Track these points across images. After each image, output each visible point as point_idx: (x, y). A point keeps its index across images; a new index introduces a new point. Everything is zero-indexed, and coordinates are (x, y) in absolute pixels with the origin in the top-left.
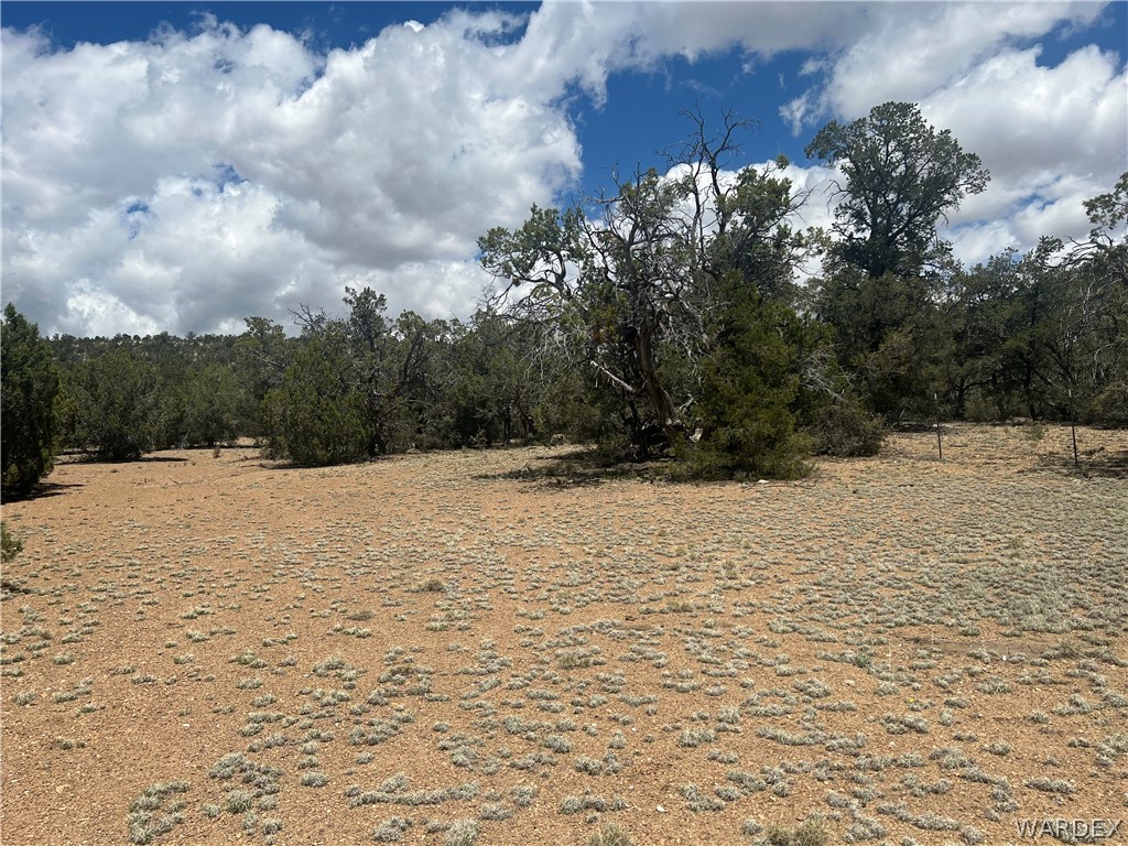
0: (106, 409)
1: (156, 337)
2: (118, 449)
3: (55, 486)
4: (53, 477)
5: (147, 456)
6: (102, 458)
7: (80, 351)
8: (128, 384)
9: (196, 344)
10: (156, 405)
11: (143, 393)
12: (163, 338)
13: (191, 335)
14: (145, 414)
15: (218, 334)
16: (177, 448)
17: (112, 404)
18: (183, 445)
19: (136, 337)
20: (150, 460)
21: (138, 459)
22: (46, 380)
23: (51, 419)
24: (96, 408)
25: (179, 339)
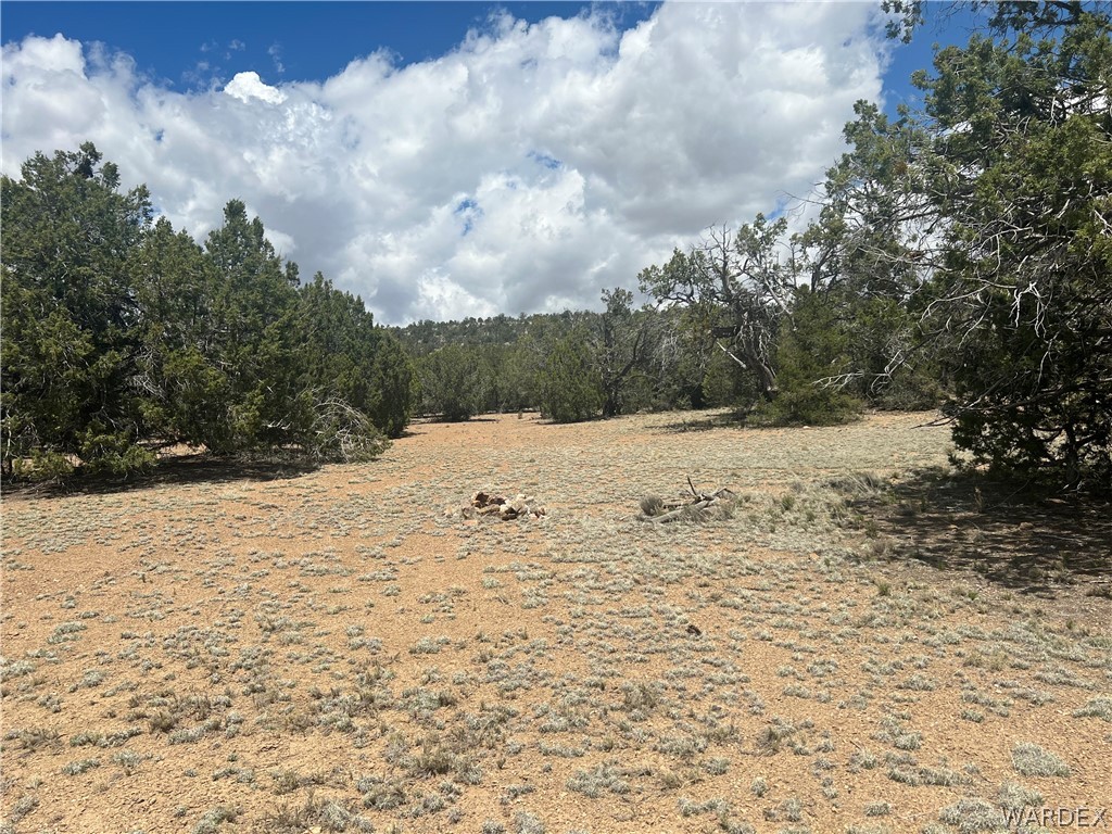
0: (446, 385)
1: (496, 319)
2: (455, 413)
3: (412, 434)
4: (410, 429)
5: (473, 418)
6: (444, 420)
7: (439, 334)
8: (459, 368)
9: (527, 323)
10: (478, 382)
11: (470, 373)
12: (501, 319)
13: (523, 316)
14: (470, 388)
15: (544, 313)
16: (497, 412)
17: (450, 381)
18: (501, 410)
19: (480, 320)
20: (475, 420)
21: (467, 420)
22: (405, 373)
23: (408, 394)
24: (440, 385)
25: (512, 320)
